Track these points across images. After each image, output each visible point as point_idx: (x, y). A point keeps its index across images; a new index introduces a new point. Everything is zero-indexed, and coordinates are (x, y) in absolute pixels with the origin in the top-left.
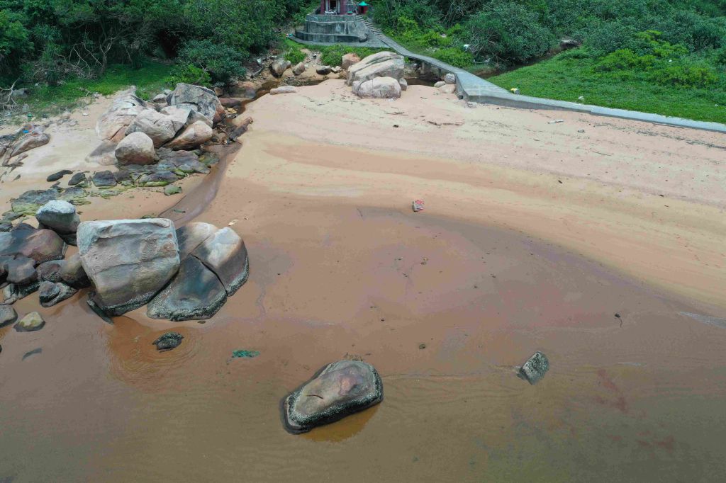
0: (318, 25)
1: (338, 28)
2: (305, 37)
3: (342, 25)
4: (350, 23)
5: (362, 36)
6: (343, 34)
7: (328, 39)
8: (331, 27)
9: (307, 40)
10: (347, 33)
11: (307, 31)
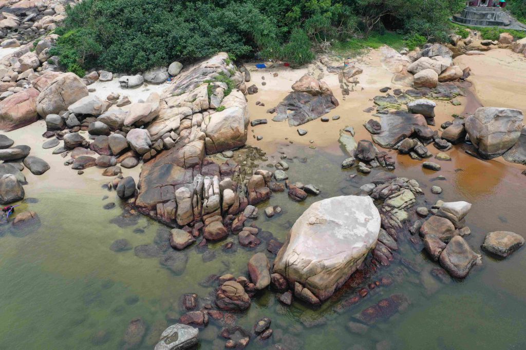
0: (475, 14)
1: (489, 16)
2: (464, 21)
3: (493, 14)
4: (498, 13)
5: (507, 22)
6: (493, 20)
7: (481, 23)
8: (485, 15)
9: (465, 23)
10: (495, 19)
11: (465, 17)
